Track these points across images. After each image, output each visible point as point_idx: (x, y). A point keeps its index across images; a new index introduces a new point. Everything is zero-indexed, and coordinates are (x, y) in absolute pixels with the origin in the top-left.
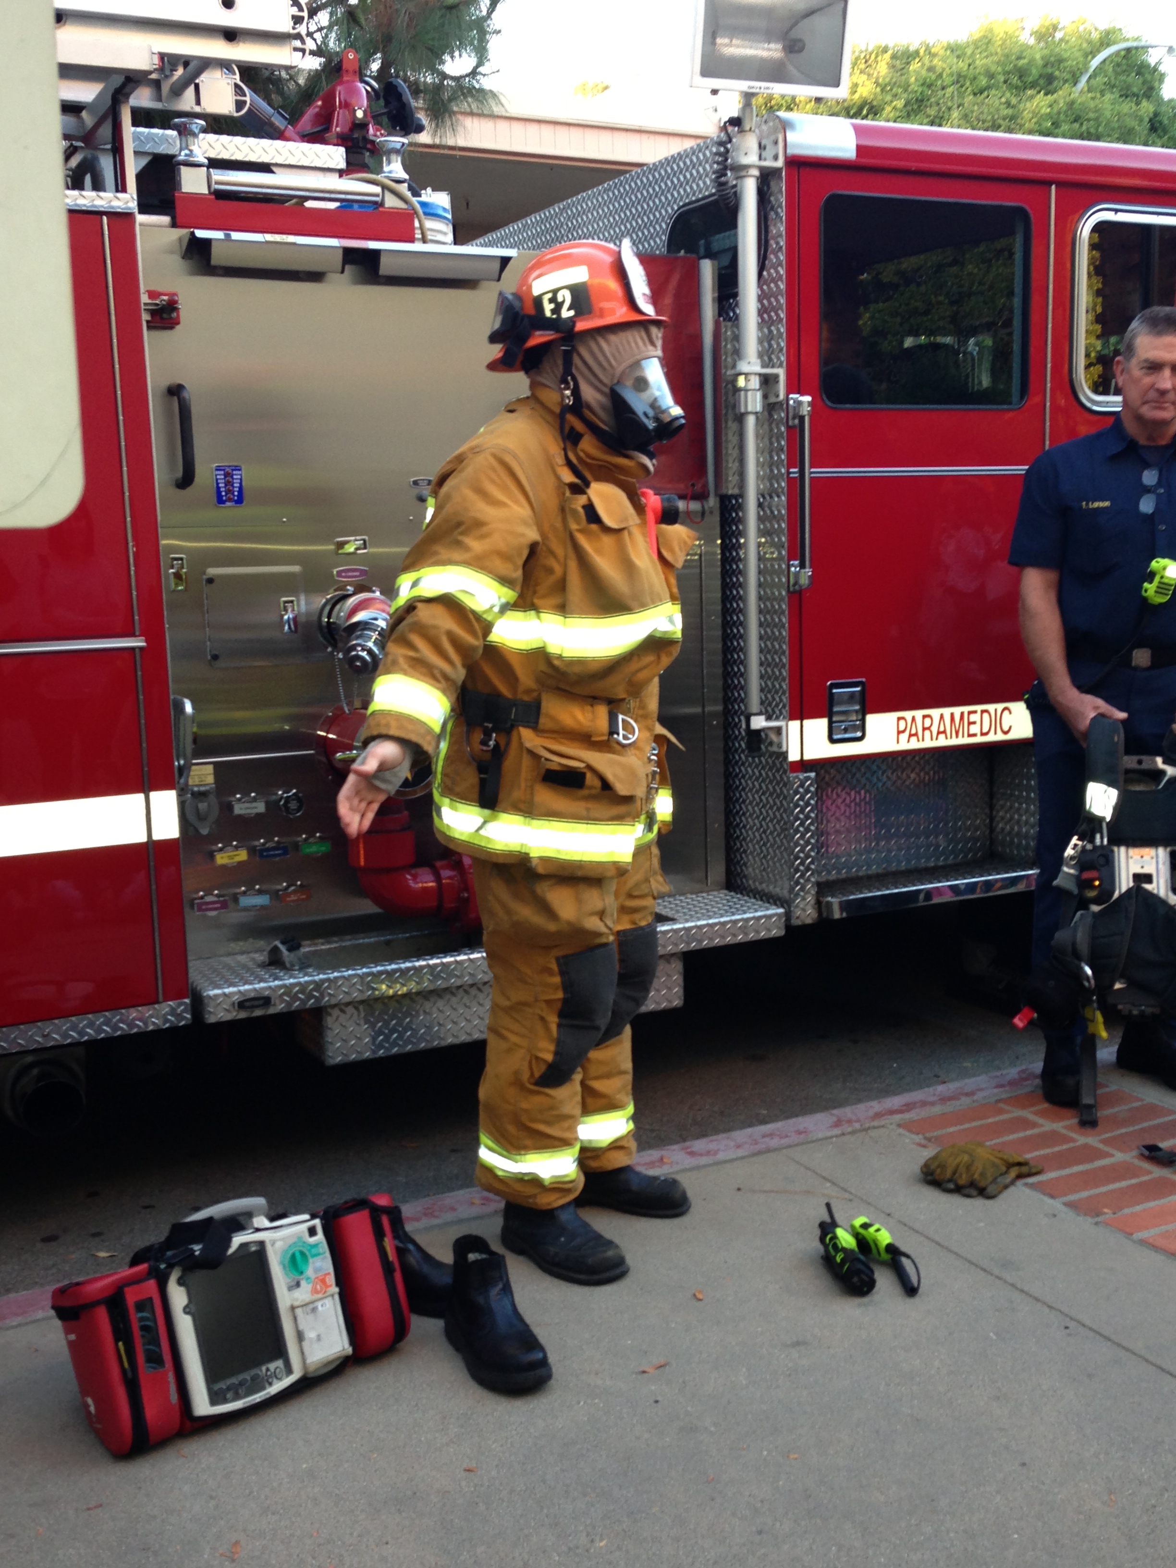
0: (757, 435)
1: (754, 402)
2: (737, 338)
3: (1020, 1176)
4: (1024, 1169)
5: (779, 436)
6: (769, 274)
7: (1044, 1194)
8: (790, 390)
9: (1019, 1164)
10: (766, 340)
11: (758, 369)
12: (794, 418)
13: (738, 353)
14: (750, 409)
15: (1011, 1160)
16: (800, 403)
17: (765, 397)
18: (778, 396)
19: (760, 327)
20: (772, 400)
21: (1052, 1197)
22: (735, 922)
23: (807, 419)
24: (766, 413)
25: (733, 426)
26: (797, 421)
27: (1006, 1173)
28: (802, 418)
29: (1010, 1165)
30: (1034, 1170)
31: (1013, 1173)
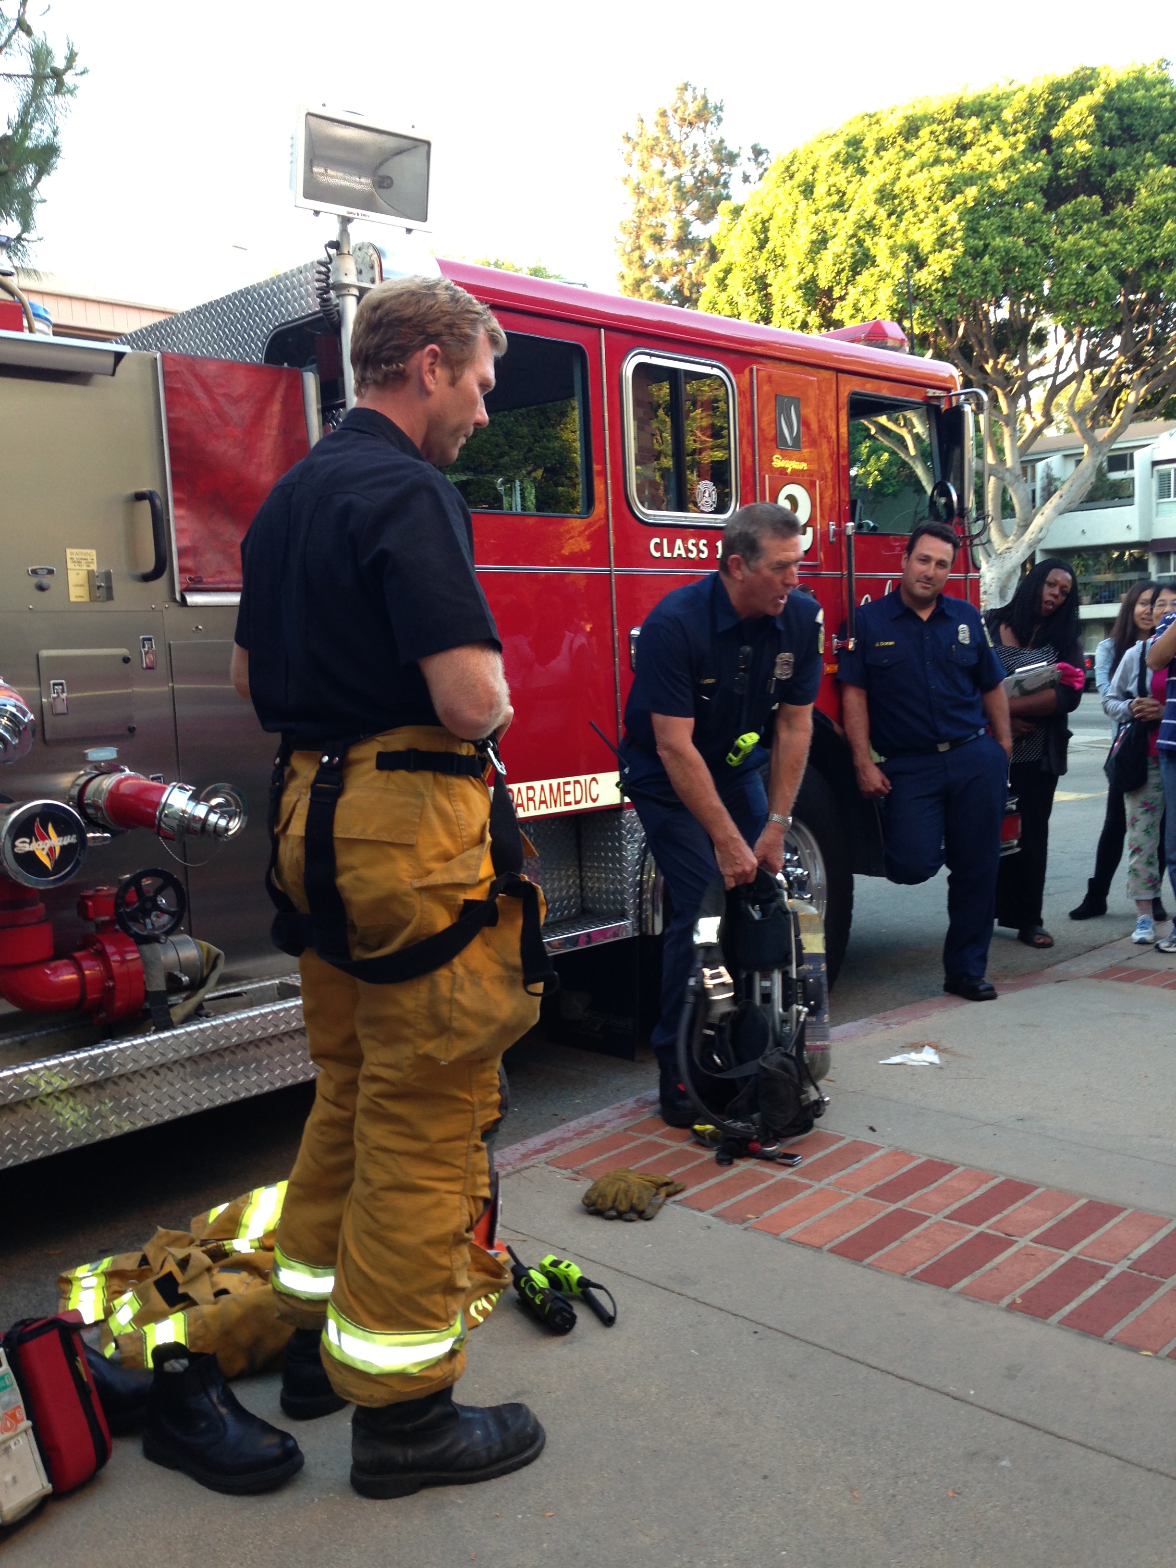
3: (669, 1195)
4: (671, 1189)
7: (693, 1209)
9: (667, 1184)
15: (659, 1182)
21: (701, 1210)
27: (657, 1194)
29: (659, 1186)
30: (679, 1188)
31: (663, 1192)
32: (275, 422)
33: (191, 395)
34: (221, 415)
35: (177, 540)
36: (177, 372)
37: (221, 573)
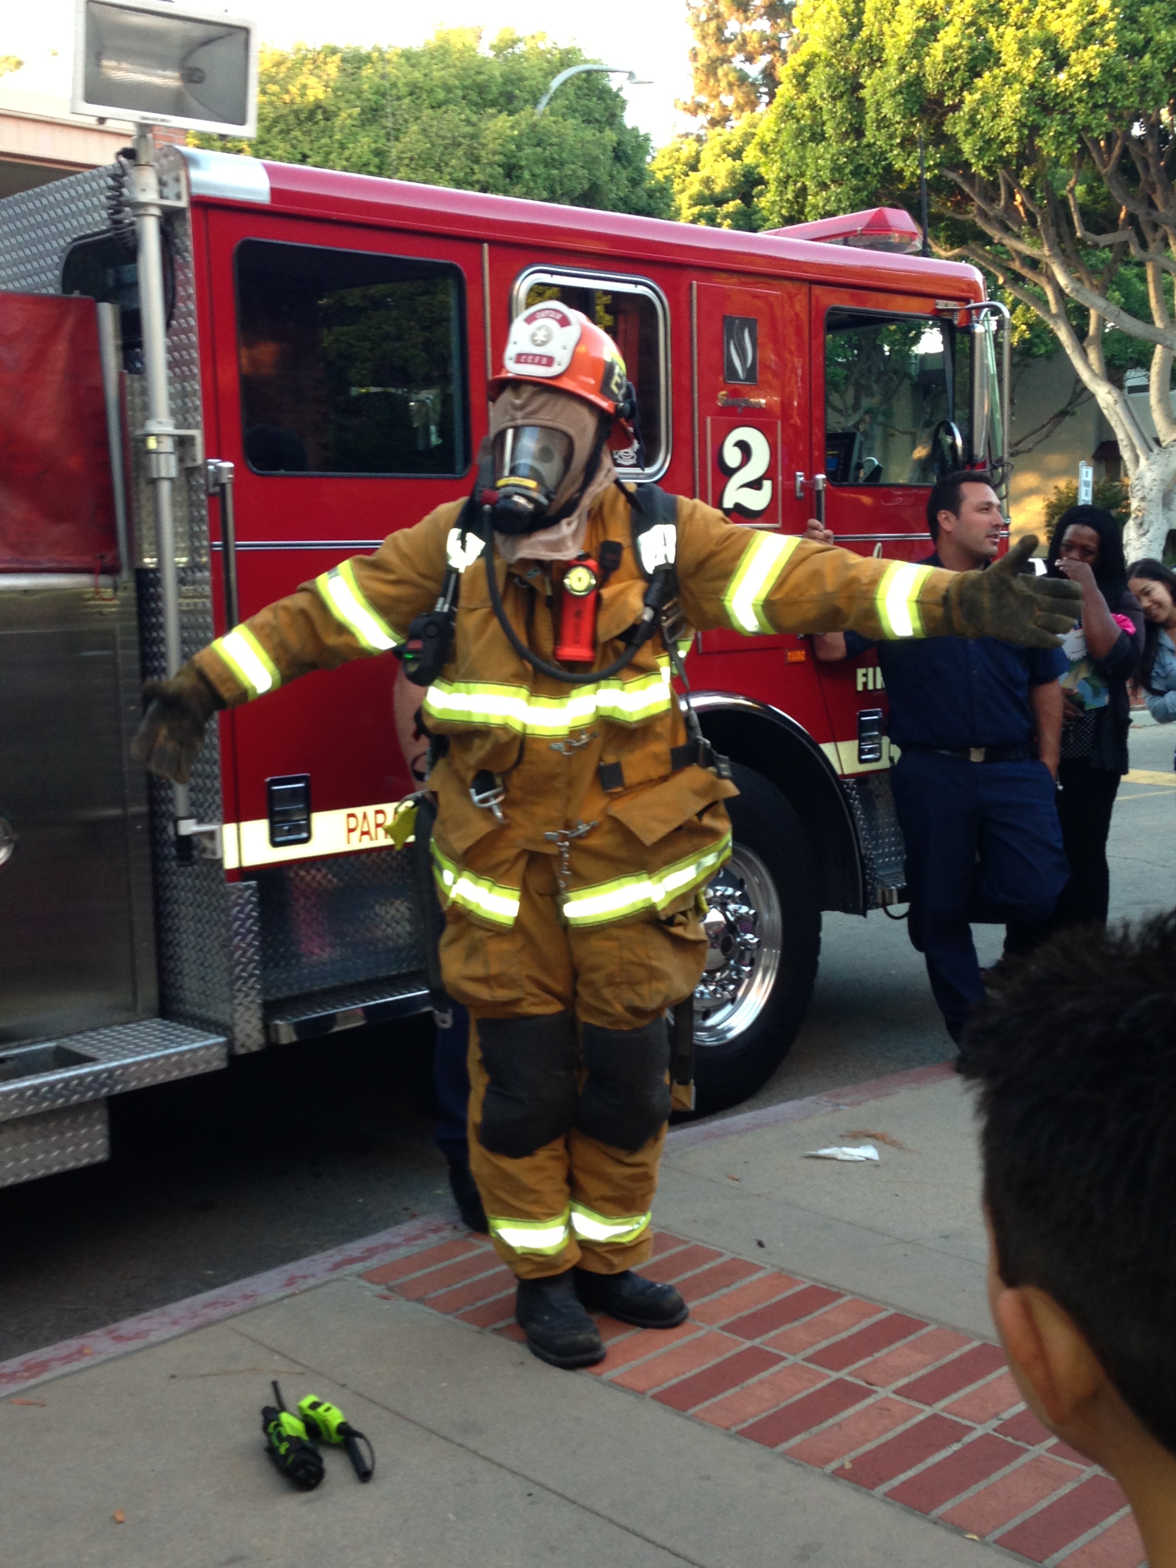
0: (174, 504)
1: (168, 467)
2: (145, 392)
5: (198, 505)
6: (179, 324)
8: (208, 454)
10: (179, 397)
11: (170, 429)
12: (215, 485)
13: (147, 410)
14: (163, 474)
16: (219, 470)
17: (180, 461)
18: (195, 460)
19: (171, 382)
20: (190, 464)
22: (168, 1057)
23: (229, 488)
24: (183, 478)
25: (145, 492)
26: (217, 489)
28: (222, 487)
32: (60, 364)
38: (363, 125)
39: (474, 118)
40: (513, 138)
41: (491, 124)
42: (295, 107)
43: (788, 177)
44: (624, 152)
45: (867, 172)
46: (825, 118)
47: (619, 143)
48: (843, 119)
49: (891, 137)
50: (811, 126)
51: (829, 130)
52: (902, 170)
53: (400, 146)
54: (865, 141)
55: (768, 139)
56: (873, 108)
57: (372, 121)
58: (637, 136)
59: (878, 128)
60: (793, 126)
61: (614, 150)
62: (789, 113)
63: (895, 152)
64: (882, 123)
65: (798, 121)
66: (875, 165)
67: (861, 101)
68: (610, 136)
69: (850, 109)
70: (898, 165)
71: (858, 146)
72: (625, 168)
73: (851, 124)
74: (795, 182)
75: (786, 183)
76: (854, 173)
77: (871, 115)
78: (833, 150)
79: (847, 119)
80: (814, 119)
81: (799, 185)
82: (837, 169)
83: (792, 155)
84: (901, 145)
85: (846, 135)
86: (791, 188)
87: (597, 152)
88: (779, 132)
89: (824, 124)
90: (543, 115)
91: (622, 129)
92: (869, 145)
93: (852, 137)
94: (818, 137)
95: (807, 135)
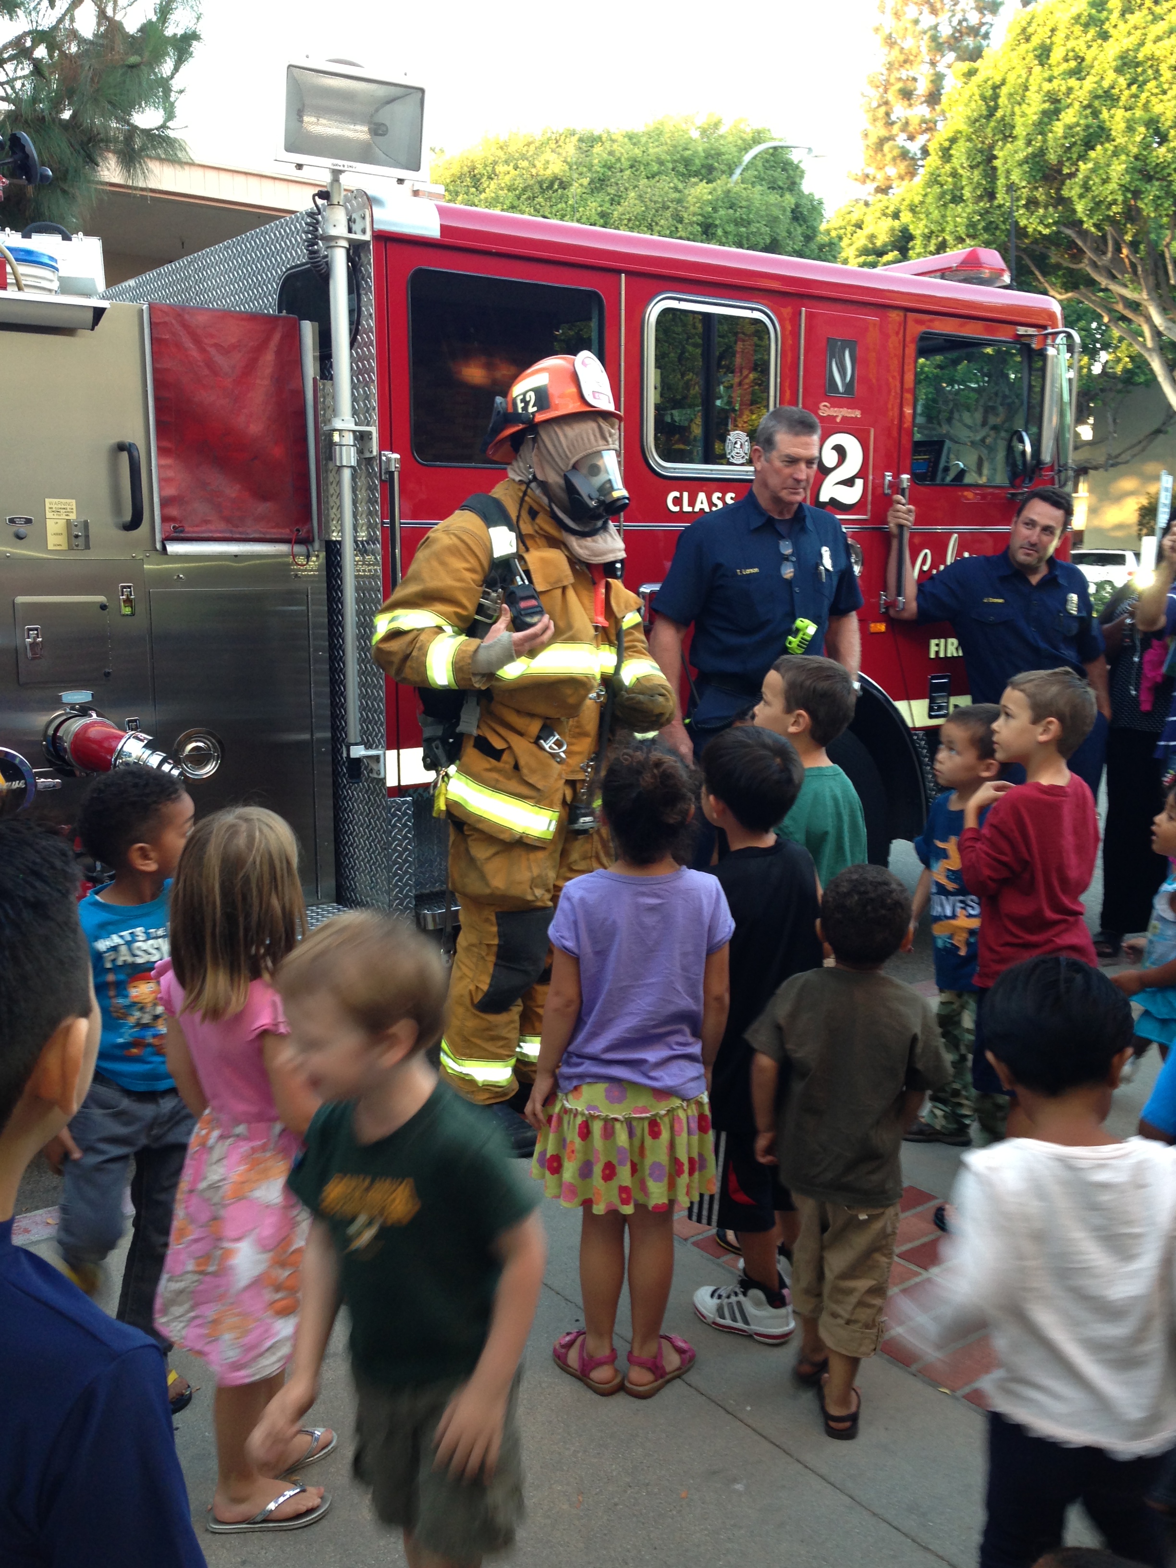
0: (353, 487)
1: (348, 456)
2: (333, 395)
5: (374, 489)
6: (362, 338)
8: (382, 448)
10: (359, 399)
11: (352, 426)
12: (386, 472)
13: (333, 409)
14: (344, 463)
16: (389, 460)
17: (360, 452)
18: (371, 452)
20: (367, 455)
23: (396, 475)
24: (361, 467)
25: (332, 477)
26: (388, 475)
28: (391, 474)
32: (268, 371)
33: (179, 346)
34: (210, 364)
35: (161, 488)
36: (165, 323)
37: (207, 522)
38: (592, 192)
39: (681, 186)
40: (710, 202)
41: (692, 191)
42: (539, 179)
43: (932, 232)
44: (801, 213)
45: (997, 228)
46: (964, 183)
47: (797, 206)
48: (979, 184)
49: (1018, 199)
50: (952, 190)
51: (967, 193)
52: (1026, 227)
53: (620, 209)
54: (996, 203)
55: (916, 202)
56: (1003, 175)
57: (599, 190)
58: (812, 201)
59: (1007, 192)
60: (937, 189)
61: (793, 211)
62: (934, 180)
63: (1021, 212)
64: (1011, 188)
65: (942, 185)
66: (1004, 222)
67: (995, 169)
68: (790, 200)
69: (985, 176)
70: (1023, 222)
71: (991, 207)
72: (801, 226)
73: (985, 189)
74: (937, 236)
75: (929, 237)
76: (986, 229)
77: (1001, 182)
78: (968, 210)
79: (981, 184)
80: (955, 184)
81: (940, 239)
82: (972, 225)
83: (936, 215)
84: (1026, 206)
85: (980, 198)
86: (933, 241)
87: (776, 212)
88: (925, 195)
89: (962, 188)
90: (736, 183)
91: (800, 195)
92: (1000, 206)
93: (986, 199)
94: (957, 199)
95: (948, 197)
